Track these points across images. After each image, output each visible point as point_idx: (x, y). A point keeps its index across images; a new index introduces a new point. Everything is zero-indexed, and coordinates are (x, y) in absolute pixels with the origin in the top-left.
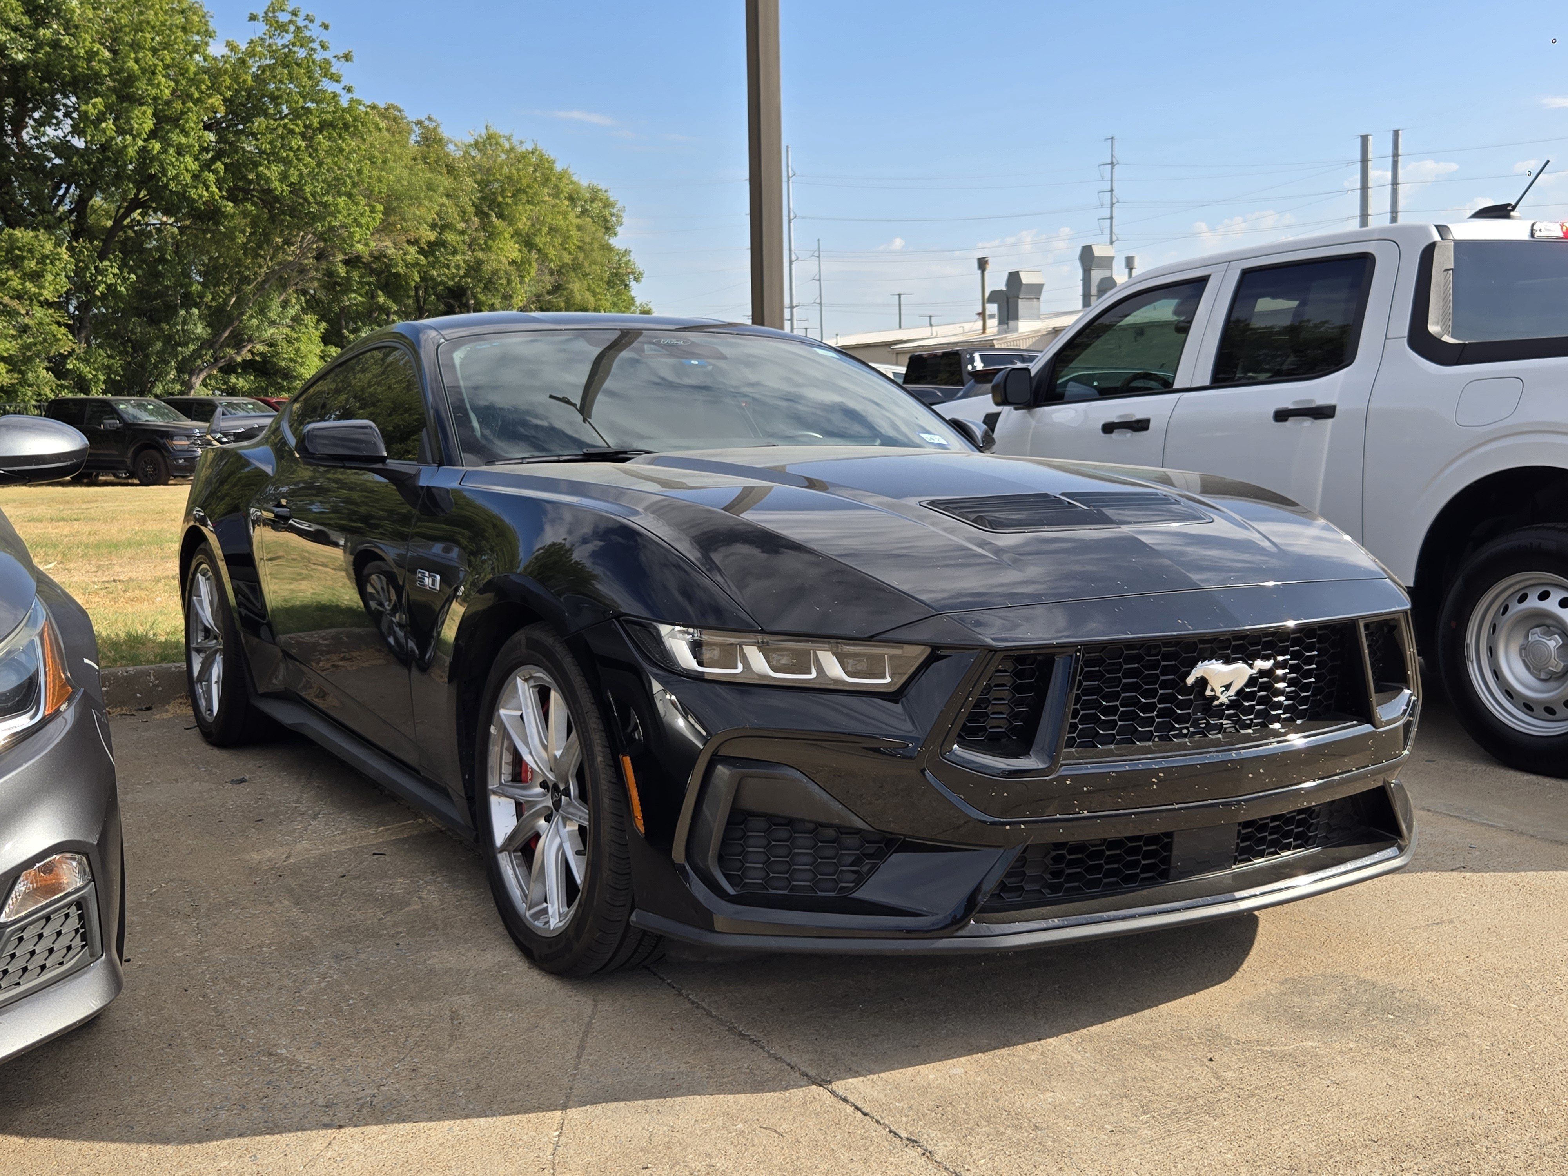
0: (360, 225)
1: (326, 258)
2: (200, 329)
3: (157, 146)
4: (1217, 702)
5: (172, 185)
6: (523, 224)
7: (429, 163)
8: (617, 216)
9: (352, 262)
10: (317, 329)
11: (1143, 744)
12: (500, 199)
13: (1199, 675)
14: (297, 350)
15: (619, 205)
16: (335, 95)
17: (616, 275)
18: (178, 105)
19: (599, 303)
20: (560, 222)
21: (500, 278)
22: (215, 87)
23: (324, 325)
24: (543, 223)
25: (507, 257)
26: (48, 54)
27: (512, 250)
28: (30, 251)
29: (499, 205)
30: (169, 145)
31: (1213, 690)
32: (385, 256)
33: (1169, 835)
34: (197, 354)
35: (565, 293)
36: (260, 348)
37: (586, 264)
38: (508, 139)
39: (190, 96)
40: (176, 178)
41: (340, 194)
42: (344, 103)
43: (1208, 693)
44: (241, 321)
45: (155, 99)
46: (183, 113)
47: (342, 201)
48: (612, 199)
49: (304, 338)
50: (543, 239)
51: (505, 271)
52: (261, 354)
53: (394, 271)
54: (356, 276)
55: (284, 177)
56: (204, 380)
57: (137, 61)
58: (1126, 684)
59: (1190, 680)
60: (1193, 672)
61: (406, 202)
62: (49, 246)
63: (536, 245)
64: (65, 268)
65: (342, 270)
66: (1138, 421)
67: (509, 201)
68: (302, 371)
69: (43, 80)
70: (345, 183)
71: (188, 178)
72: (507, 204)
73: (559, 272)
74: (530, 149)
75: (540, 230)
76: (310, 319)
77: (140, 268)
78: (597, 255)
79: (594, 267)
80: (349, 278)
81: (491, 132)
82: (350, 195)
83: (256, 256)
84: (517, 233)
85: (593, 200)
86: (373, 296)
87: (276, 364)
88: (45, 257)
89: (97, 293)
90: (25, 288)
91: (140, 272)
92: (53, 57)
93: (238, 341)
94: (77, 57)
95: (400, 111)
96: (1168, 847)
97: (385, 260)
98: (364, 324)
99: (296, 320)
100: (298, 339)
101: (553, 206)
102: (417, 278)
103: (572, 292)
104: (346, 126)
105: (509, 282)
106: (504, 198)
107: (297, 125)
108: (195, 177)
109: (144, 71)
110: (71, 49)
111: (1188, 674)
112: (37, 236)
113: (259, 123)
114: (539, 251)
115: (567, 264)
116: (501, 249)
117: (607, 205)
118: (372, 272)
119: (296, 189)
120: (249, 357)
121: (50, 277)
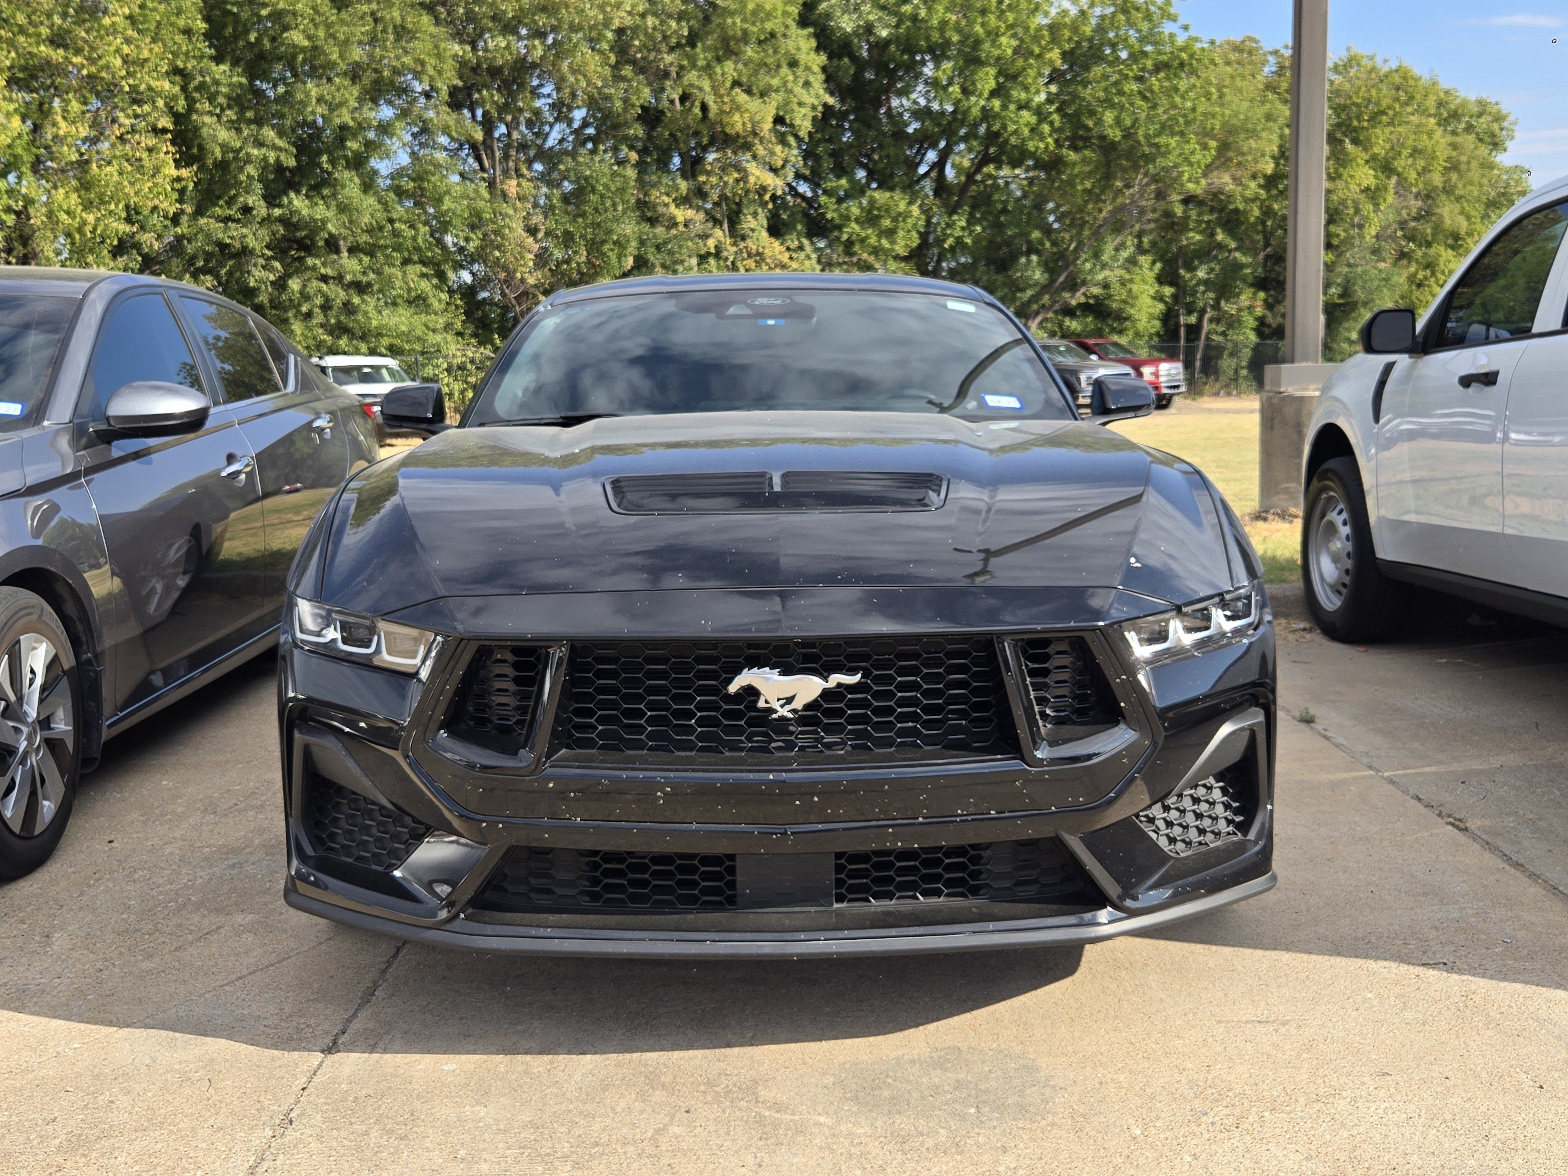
0: (1191, 164)
1: (1164, 198)
2: (1038, 275)
3: (996, 104)
4: (774, 716)
5: (1013, 140)
6: (1380, 148)
7: (1278, 93)
8: (1508, 130)
9: (1188, 200)
10: (1151, 269)
11: (683, 754)
12: (1355, 123)
13: (744, 684)
14: (1130, 291)
15: (1511, 118)
16: (1172, 35)
17: (1504, 194)
18: (1020, 62)
19: (1473, 227)
20: (1425, 142)
21: (1347, 208)
22: (1055, 40)
23: (1159, 265)
24: (1403, 146)
25: (1359, 185)
26: (908, 28)
27: (1365, 176)
28: (887, 211)
29: (1355, 129)
30: (1011, 102)
31: (767, 702)
32: (1222, 193)
33: (732, 857)
34: (1035, 298)
35: (1433, 218)
36: (1096, 291)
37: (1460, 186)
38: (1371, 58)
39: (1031, 53)
40: (1015, 132)
41: (1173, 134)
42: (1181, 40)
43: (761, 704)
44: (1076, 265)
45: (998, 59)
46: (1024, 69)
47: (1173, 142)
48: (1504, 112)
49: (1137, 279)
50: (1403, 163)
51: (1354, 201)
52: (1095, 297)
53: (1231, 207)
54: (1193, 214)
55: (1118, 121)
56: (1041, 323)
57: (983, 25)
58: (650, 686)
59: (733, 688)
60: (736, 679)
61: (1242, 136)
62: (902, 206)
63: (1396, 169)
64: (915, 225)
65: (1179, 210)
66: (1486, 375)
67: (1365, 124)
68: (1132, 311)
69: (903, 52)
70: (1177, 122)
71: (1026, 131)
72: (1363, 128)
73: (1428, 196)
74: (1394, 67)
75: (1399, 153)
76: (1145, 260)
77: (986, 219)
78: (1475, 174)
79: (1469, 188)
80: (1186, 218)
81: (1352, 54)
82: (1182, 134)
83: (1098, 200)
84: (1374, 158)
85: (1480, 115)
86: (1213, 235)
87: (1108, 307)
88: (900, 214)
89: (946, 246)
90: (880, 244)
91: (985, 223)
92: (912, 31)
93: (1073, 285)
94: (931, 28)
95: (1256, 42)
96: (732, 870)
97: (1223, 197)
98: (1201, 263)
99: (1132, 261)
100: (1131, 281)
101: (1417, 126)
102: (1257, 212)
103: (1441, 216)
104: (1182, 65)
105: (1357, 211)
106: (1359, 122)
107: (1132, 70)
108: (1032, 130)
109: (988, 33)
110: (926, 21)
111: (730, 681)
112: (892, 197)
113: (1097, 71)
114: (1399, 175)
115: (1437, 187)
116: (1352, 177)
117: (1499, 118)
118: (1212, 210)
119: (1128, 135)
120: (1083, 300)
121: (901, 233)
